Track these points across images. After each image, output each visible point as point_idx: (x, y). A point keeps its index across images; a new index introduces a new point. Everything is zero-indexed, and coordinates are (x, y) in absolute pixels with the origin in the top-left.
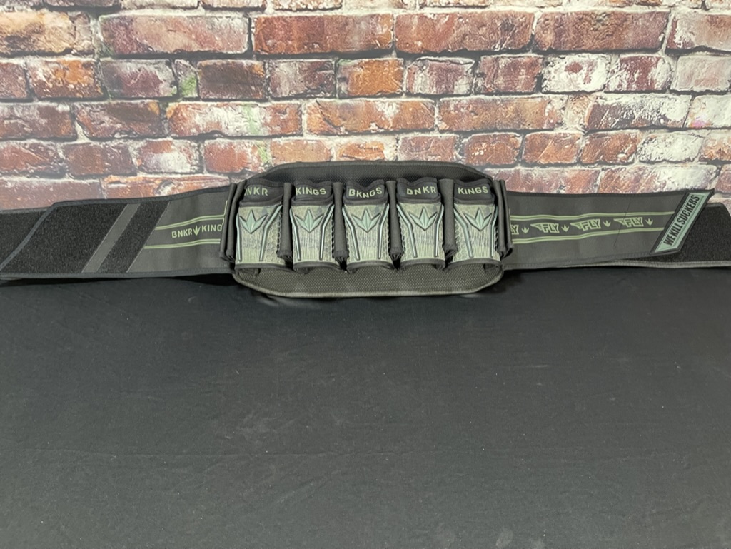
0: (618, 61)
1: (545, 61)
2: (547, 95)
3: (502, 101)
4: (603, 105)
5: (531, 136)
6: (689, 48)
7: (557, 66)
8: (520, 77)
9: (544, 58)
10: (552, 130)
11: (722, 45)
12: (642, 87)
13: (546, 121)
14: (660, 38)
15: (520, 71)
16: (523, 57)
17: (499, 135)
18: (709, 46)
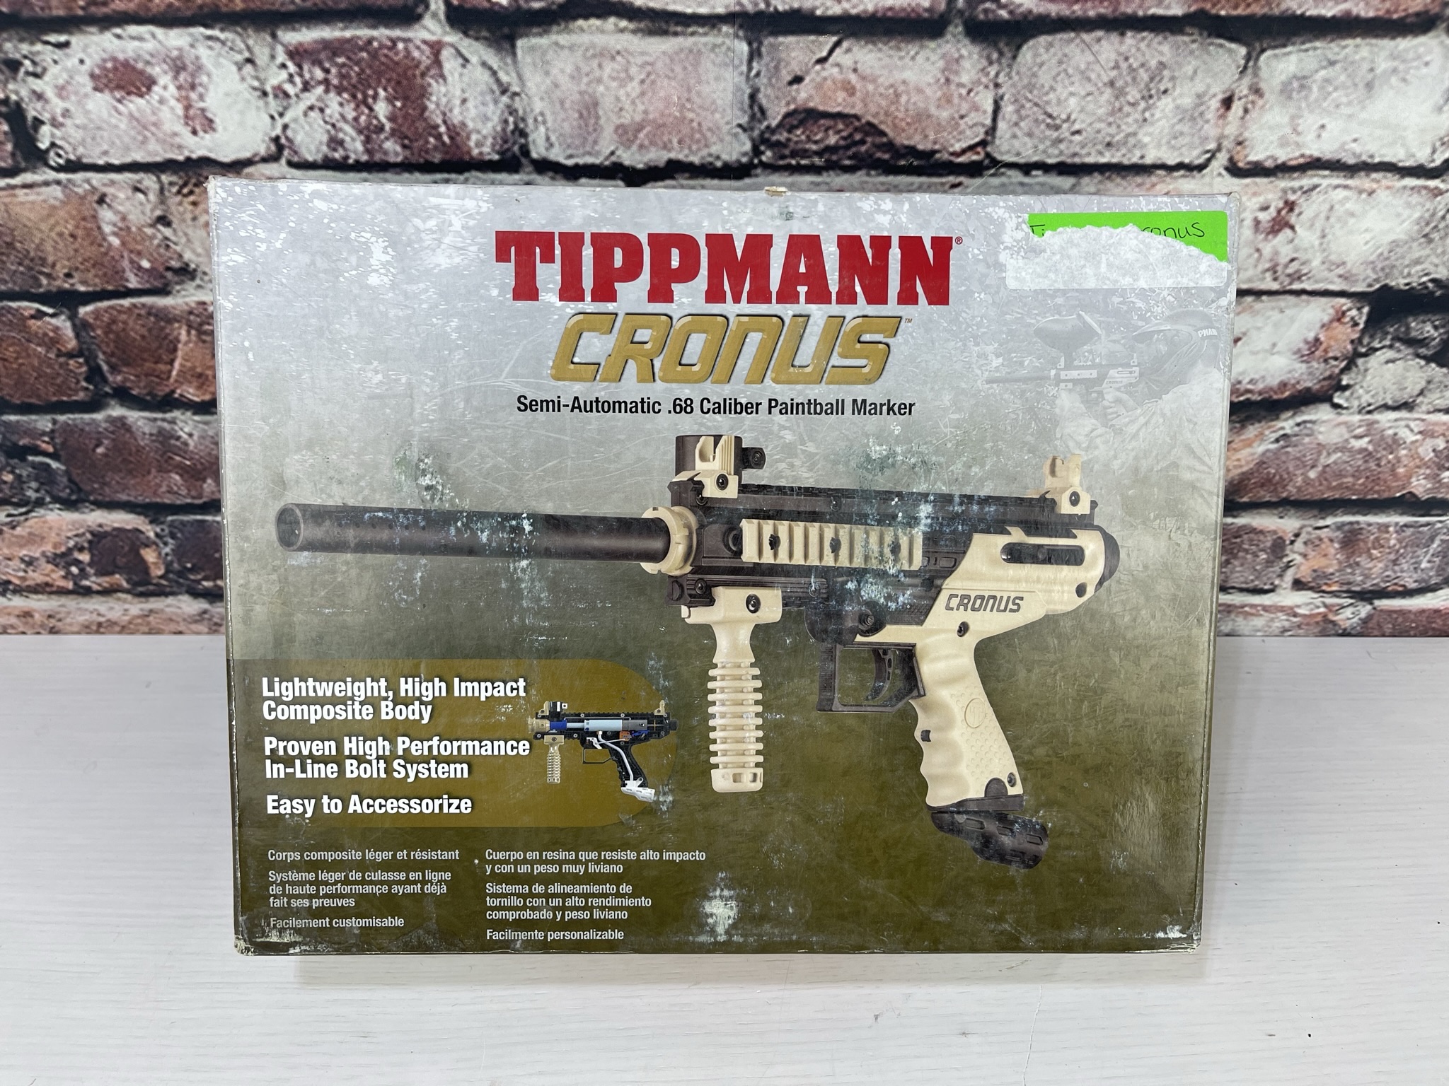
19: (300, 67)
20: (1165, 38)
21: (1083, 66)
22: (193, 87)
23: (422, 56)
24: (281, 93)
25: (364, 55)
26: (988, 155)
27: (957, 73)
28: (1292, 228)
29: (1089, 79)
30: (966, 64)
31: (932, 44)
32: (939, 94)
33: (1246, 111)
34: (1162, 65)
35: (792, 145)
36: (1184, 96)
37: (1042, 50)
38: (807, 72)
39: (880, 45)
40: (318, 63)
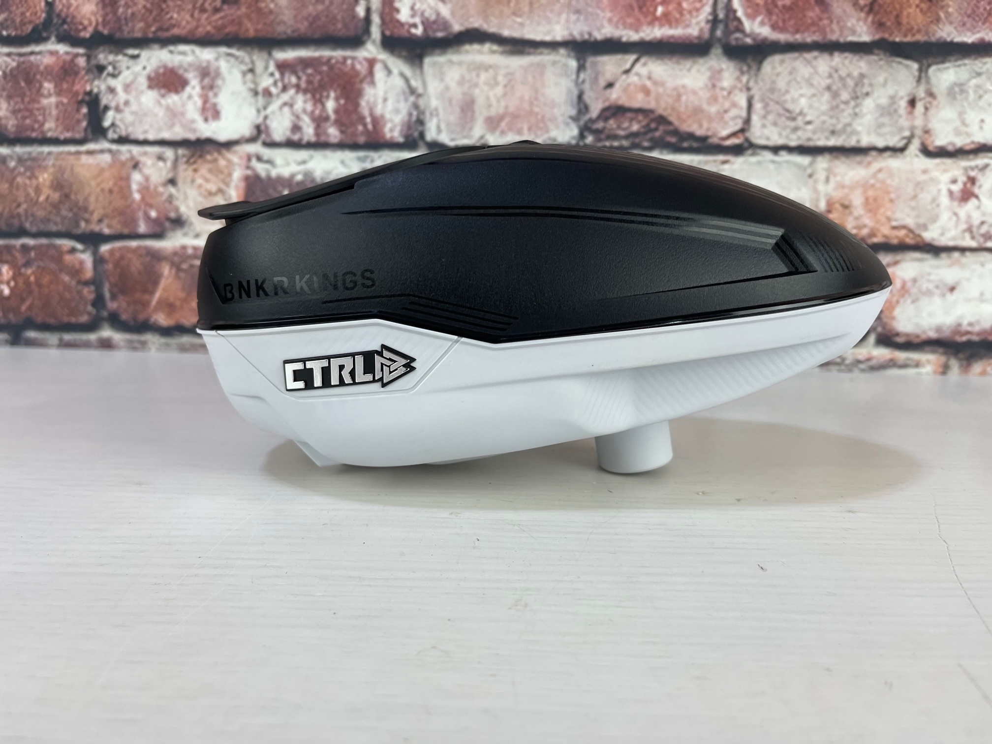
0: (272, 68)
1: (93, 62)
2: (124, 148)
3: (20, 160)
4: (269, 178)
5: (112, 252)
6: (440, 35)
7: (126, 76)
8: (45, 102)
9: (89, 57)
10: (159, 235)
11: (522, 25)
12: (354, 134)
13: (140, 214)
14: (361, 11)
15: (41, 86)
16: (40, 53)
17: (34, 248)
18: (492, 29)
19: (282, 75)
20: (861, 57)
21: (807, 76)
22: (211, 87)
23: (361, 68)
24: (267, 93)
25: (325, 68)
26: (747, 140)
27: (720, 80)
28: (977, 197)
29: (812, 85)
30: (726, 74)
31: (701, 61)
32: (708, 95)
33: (926, 109)
34: (862, 76)
35: (606, 132)
36: (881, 97)
37: (777, 65)
38: (617, 80)
39: (666, 61)
40: (294, 72)
